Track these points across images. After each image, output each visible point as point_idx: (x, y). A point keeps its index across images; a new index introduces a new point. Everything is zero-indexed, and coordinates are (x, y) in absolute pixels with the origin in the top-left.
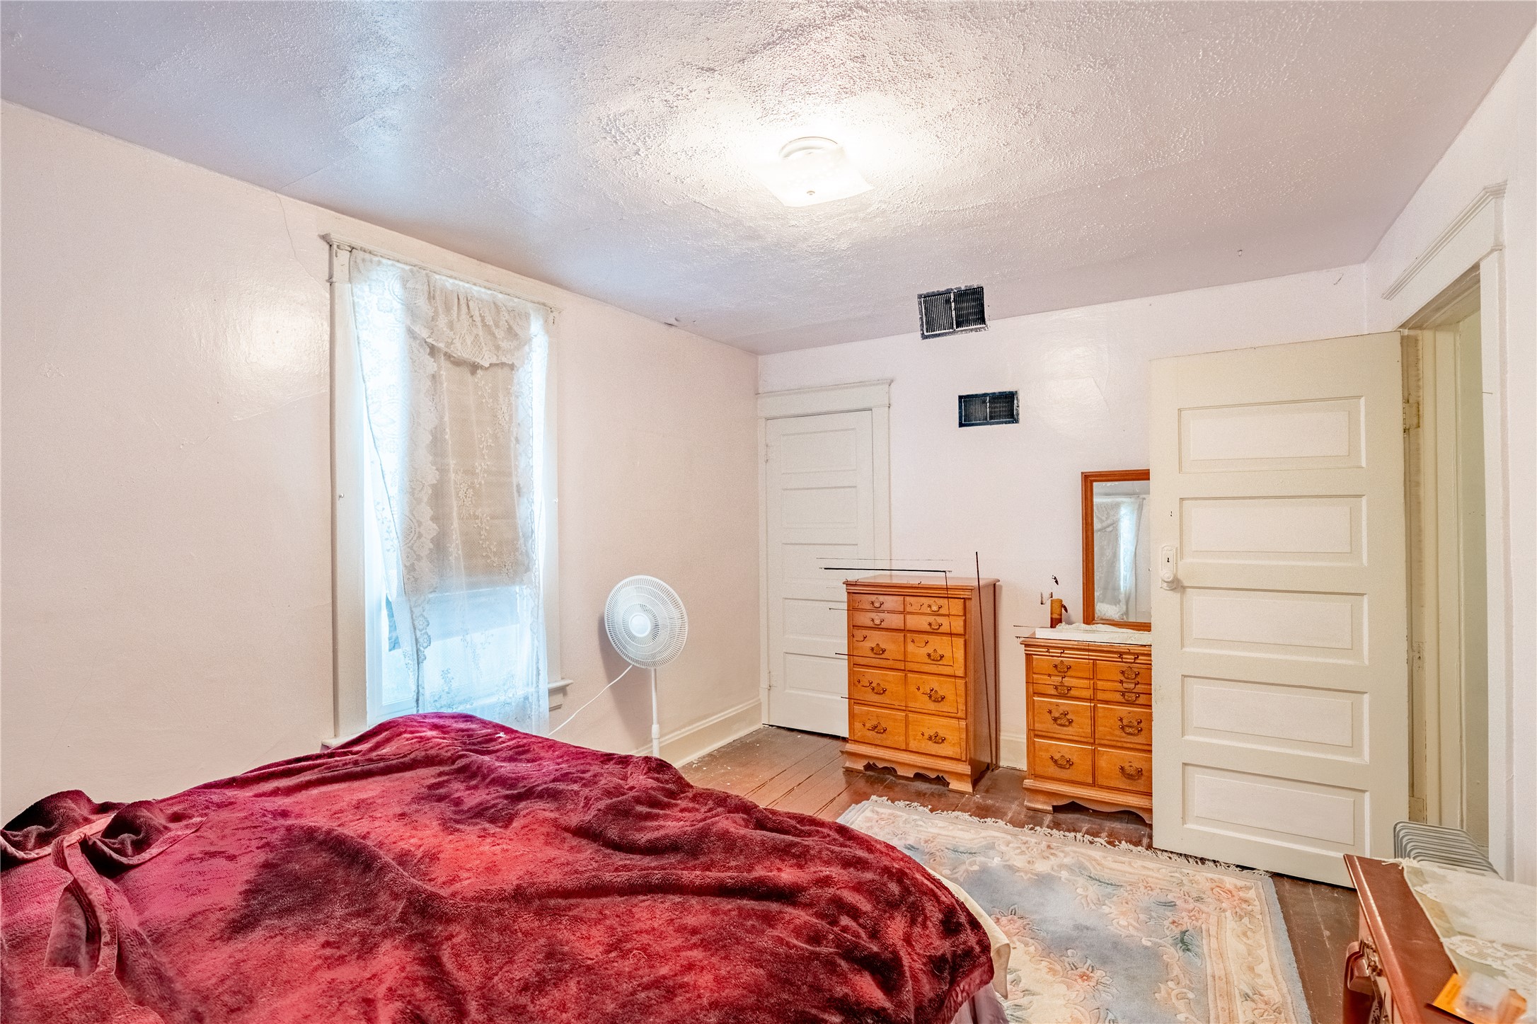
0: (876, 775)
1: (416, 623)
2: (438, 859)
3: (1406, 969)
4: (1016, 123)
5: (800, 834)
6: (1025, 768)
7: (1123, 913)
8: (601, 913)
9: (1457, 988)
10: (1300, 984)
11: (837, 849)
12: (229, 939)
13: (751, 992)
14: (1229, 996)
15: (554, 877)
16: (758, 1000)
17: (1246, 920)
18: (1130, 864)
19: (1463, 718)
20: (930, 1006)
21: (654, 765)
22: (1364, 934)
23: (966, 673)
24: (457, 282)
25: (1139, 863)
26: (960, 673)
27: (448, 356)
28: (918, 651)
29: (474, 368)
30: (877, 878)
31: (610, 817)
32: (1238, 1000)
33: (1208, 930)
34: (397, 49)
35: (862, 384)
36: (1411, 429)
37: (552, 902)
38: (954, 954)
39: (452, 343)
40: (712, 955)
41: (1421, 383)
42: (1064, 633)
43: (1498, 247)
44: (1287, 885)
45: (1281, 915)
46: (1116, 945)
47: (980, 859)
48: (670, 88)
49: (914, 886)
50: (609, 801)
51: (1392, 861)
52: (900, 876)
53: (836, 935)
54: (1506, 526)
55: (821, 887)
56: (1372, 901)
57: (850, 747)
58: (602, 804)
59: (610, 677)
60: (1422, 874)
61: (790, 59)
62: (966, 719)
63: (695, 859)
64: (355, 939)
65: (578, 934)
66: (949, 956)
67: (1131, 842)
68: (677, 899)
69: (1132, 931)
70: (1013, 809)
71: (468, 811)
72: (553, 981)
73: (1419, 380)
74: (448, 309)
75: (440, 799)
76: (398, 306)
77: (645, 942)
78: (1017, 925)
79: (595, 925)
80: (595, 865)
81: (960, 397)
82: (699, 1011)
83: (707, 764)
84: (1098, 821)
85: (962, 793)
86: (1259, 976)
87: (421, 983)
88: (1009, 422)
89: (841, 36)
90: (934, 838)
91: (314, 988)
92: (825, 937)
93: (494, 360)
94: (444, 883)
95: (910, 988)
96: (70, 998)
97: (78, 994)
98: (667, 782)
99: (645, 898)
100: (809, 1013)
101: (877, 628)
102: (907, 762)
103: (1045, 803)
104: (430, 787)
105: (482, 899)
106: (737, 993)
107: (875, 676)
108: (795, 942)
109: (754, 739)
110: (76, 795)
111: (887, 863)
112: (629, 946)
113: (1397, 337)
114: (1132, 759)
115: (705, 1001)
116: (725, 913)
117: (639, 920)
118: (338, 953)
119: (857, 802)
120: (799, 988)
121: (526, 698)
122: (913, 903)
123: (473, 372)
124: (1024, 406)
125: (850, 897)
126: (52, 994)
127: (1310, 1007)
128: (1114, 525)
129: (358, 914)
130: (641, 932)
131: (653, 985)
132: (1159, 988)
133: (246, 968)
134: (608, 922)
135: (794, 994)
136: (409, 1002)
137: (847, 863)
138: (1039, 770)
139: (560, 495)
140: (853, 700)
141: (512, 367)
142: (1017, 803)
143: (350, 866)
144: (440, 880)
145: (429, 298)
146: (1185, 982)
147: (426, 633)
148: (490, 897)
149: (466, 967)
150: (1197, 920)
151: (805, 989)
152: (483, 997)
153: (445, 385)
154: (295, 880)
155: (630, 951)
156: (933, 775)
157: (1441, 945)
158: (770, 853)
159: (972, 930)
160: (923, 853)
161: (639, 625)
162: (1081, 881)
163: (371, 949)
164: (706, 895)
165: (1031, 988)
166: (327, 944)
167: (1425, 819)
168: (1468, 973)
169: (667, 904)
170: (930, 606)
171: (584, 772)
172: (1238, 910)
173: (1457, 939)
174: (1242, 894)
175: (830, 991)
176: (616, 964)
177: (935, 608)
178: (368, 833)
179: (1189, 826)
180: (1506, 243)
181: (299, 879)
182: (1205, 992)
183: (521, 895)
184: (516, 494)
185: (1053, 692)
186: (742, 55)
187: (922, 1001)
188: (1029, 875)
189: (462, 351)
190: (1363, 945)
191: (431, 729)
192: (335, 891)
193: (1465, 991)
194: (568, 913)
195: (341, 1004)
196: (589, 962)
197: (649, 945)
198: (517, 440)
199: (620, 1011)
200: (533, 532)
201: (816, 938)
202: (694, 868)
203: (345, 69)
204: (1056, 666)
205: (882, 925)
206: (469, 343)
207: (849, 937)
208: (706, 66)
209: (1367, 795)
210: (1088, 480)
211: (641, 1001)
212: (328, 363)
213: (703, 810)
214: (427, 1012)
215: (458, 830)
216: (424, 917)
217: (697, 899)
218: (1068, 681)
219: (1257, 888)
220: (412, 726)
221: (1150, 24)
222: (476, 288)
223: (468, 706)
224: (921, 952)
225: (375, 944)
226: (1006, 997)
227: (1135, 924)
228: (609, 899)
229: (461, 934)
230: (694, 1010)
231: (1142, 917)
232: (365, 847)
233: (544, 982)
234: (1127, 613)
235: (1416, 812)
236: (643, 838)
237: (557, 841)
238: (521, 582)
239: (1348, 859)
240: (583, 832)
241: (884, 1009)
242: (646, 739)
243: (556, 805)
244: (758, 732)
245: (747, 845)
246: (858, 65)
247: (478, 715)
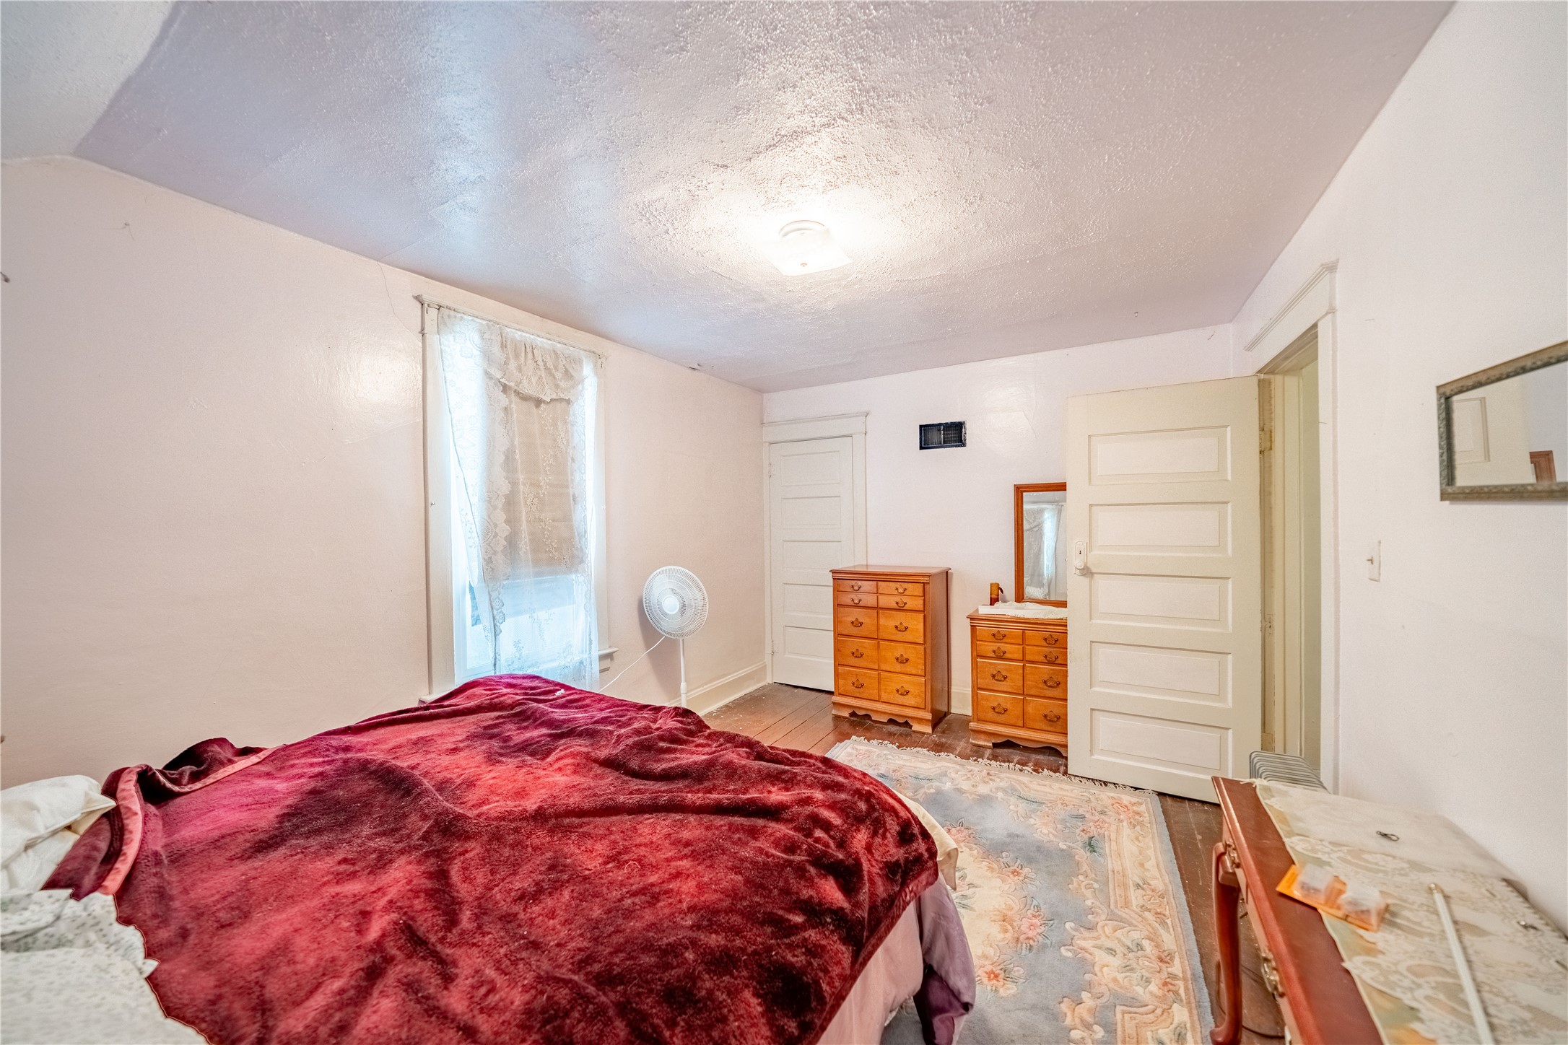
0: (858, 720)
1: (493, 604)
2: (475, 785)
3: (1259, 864)
4: (964, 211)
5: (792, 764)
6: (970, 713)
7: (1046, 824)
8: (608, 829)
9: (1295, 876)
10: (1179, 876)
11: (819, 775)
12: (249, 858)
13: (727, 896)
14: (1125, 886)
15: (575, 800)
16: (732, 904)
17: (1138, 828)
18: (1050, 786)
19: (1303, 672)
20: (882, 905)
21: (680, 711)
22: (1226, 837)
23: (925, 641)
24: (524, 334)
25: (1057, 785)
26: (921, 641)
27: (517, 393)
28: (888, 622)
29: (538, 402)
30: (849, 798)
31: (635, 751)
32: (1132, 888)
33: (1109, 836)
34: (474, 147)
35: (844, 416)
36: (1265, 451)
37: (567, 821)
38: (907, 859)
39: (520, 383)
40: (698, 865)
41: (1273, 415)
42: (1000, 610)
43: (1332, 311)
44: (1169, 800)
45: (1165, 824)
46: (1039, 848)
47: (935, 784)
48: (692, 180)
49: (879, 804)
50: (637, 739)
51: (1248, 780)
52: (868, 797)
53: (809, 845)
54: (1336, 525)
55: (802, 806)
56: (1232, 811)
57: (835, 699)
58: (630, 741)
59: (648, 646)
60: (1270, 790)
61: (786, 158)
62: (925, 676)
63: (700, 784)
64: (374, 856)
65: (583, 848)
66: (902, 862)
67: (1051, 770)
68: (678, 817)
69: (1052, 838)
70: (961, 745)
71: (514, 746)
72: (549, 890)
73: (1271, 413)
74: (517, 356)
75: (492, 737)
76: (477, 353)
77: (642, 854)
78: (964, 834)
79: (601, 840)
80: (613, 789)
81: (921, 426)
82: (677, 915)
83: (725, 713)
84: (1027, 754)
85: (923, 734)
86: (1148, 870)
87: (422, 895)
88: (959, 446)
89: (827, 140)
90: (900, 768)
91: (316, 902)
92: (799, 847)
93: (554, 396)
94: (473, 806)
95: (867, 890)
96: (218, 901)
97: (224, 898)
98: (689, 724)
99: (650, 816)
100: (776, 914)
101: (856, 606)
102: (880, 710)
103: (985, 740)
104: (485, 728)
105: (504, 819)
106: (715, 897)
107: (854, 644)
108: (773, 851)
109: (761, 693)
110: (222, 742)
111: (859, 786)
112: (626, 857)
113: (1255, 380)
114: (1052, 707)
115: (685, 906)
116: (717, 828)
117: (641, 835)
118: (352, 869)
119: (841, 741)
120: (771, 891)
121: (581, 663)
122: (877, 818)
123: (538, 406)
124: (970, 433)
125: (826, 814)
126: (204, 898)
127: (1186, 893)
128: (1039, 528)
129: (384, 834)
130: (640, 846)
131: (640, 891)
132: (1072, 880)
133: (254, 885)
134: (612, 837)
135: (765, 897)
136: (405, 913)
137: (825, 786)
138: (981, 715)
139: (608, 502)
140: (838, 664)
141: (568, 402)
142: (964, 740)
143: (391, 792)
144: (471, 803)
145: (502, 346)
146: (1092, 875)
147: (501, 612)
148: (511, 817)
149: (471, 879)
150: (1101, 828)
151: (776, 892)
152: (479, 906)
153: (515, 416)
154: (335, 805)
155: (627, 862)
156: (901, 721)
157: (1283, 844)
158: (763, 779)
159: (923, 840)
160: (892, 780)
161: (670, 605)
162: (1013, 800)
163: (386, 864)
164: (703, 813)
165: (975, 882)
166: (345, 861)
167: (1273, 749)
168: (1303, 864)
169: (669, 821)
170: (897, 589)
171: (621, 716)
172: (1132, 820)
173: (1295, 839)
174: (1135, 808)
175: (797, 893)
176: (611, 874)
177: (901, 591)
178: (418, 764)
179: (1095, 757)
180: (1338, 308)
181: (339, 803)
182: (1107, 883)
183: (540, 815)
184: (572, 502)
185: (992, 655)
186: (749, 155)
187: (875, 901)
188: (973, 796)
189: (529, 389)
190: (1227, 846)
191: (506, 687)
192: (369, 814)
193: (1301, 878)
194: (578, 830)
195: (336, 917)
196: (587, 872)
197: (645, 856)
198: (573, 460)
199: (605, 917)
200: (586, 532)
201: (792, 848)
202: (698, 791)
203: (432, 162)
204: (994, 635)
205: (849, 836)
206: (534, 383)
207: (820, 846)
208: (720, 163)
209: (1230, 732)
210: (1020, 490)
211: (626, 906)
212: (421, 398)
213: (714, 745)
214: (420, 922)
215: (500, 762)
216: (445, 835)
217: (695, 816)
218: (1004, 647)
219: (1147, 804)
220: (491, 685)
221: (1067, 134)
222: (538, 339)
223: (535, 669)
224: (879, 858)
225: (391, 860)
226: (955, 889)
227: (1054, 832)
228: (618, 817)
229: (475, 849)
230: (673, 914)
231: (1060, 827)
232: (412, 775)
233: (540, 891)
234: (1049, 594)
235: (1267, 744)
236: (659, 767)
237: (584, 770)
238: (577, 571)
239: (1215, 779)
240: (609, 763)
241: (842, 909)
242: (676, 693)
243: (592, 741)
244: (763, 687)
245: (745, 772)
246: (841, 164)
247: (543, 676)
